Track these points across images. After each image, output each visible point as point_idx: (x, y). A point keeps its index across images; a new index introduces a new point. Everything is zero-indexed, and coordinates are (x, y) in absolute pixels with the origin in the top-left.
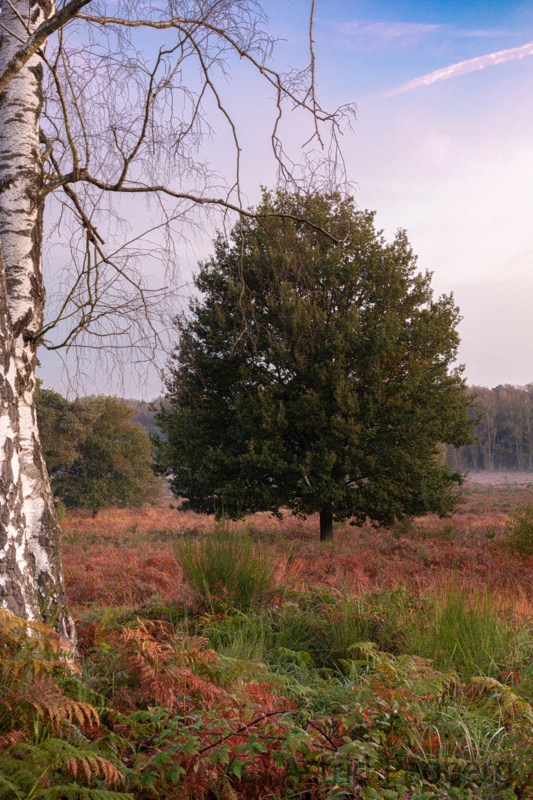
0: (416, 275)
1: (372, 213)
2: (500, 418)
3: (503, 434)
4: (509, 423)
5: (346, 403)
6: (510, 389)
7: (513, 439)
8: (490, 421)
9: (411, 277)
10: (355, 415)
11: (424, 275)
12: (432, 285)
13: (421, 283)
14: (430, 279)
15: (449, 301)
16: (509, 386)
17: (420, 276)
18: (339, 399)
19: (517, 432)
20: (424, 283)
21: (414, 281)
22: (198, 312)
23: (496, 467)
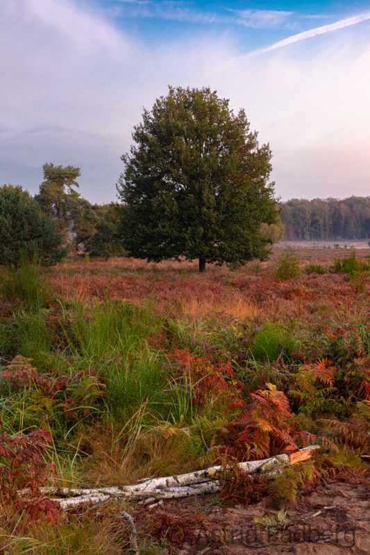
0: (249, 133)
1: (228, 100)
2: (313, 215)
3: (314, 222)
4: (317, 217)
5: (208, 202)
6: (319, 201)
7: (319, 225)
8: (308, 216)
9: (246, 135)
10: (214, 207)
11: (253, 133)
12: (258, 139)
13: (252, 137)
14: (256, 136)
15: (266, 147)
16: (318, 199)
17: (251, 134)
18: (205, 199)
19: (321, 222)
20: (253, 138)
21: (248, 137)
22: (135, 154)
23: (310, 239)
